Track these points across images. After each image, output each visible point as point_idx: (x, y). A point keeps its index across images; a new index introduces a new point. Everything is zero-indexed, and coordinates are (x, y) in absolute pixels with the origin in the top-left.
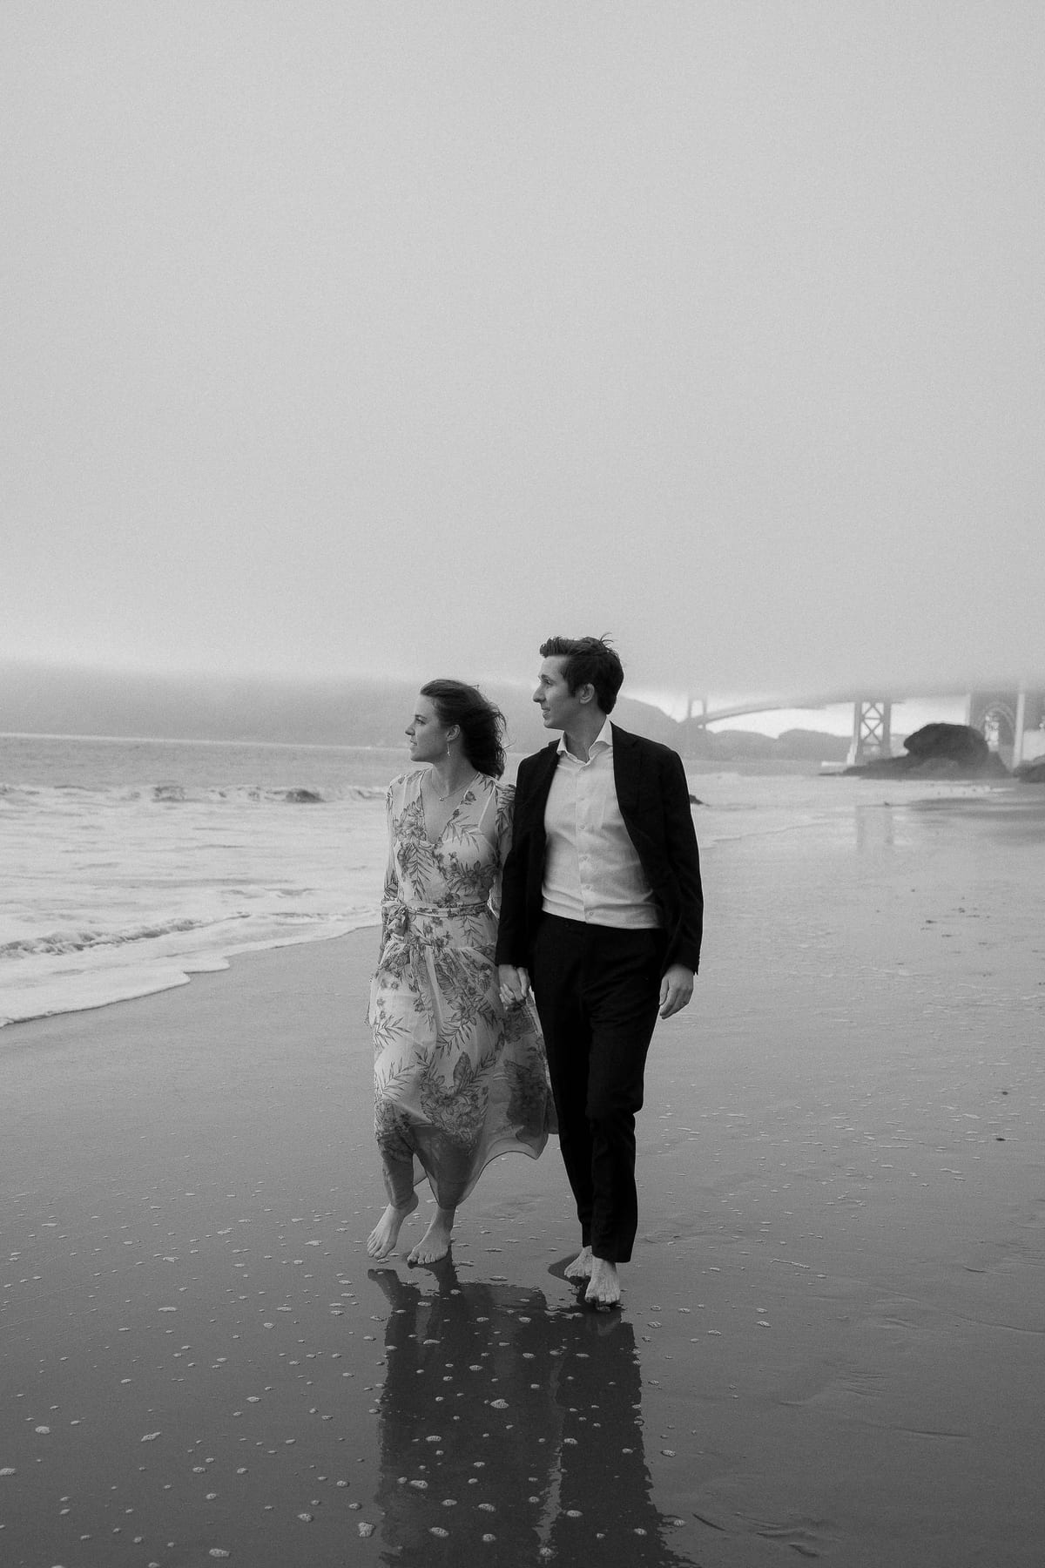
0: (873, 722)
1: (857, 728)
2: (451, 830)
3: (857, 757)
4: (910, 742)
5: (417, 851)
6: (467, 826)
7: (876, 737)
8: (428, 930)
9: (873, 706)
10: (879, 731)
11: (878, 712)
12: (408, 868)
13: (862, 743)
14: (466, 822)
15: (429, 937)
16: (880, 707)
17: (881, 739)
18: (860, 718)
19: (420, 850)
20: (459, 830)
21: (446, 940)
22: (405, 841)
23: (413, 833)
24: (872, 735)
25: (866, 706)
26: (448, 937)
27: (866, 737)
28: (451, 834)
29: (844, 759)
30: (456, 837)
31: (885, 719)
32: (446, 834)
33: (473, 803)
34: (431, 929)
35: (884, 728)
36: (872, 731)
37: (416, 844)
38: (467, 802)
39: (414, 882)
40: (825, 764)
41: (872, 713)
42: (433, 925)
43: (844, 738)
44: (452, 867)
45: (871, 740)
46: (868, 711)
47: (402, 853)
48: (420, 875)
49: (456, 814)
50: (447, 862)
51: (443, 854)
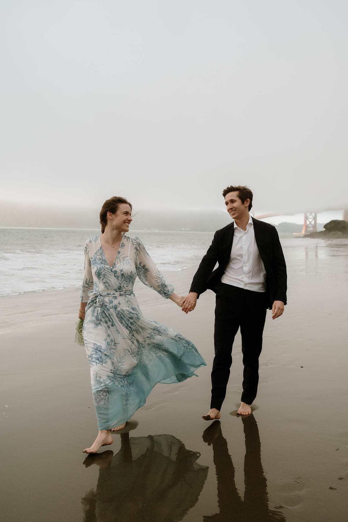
0: (311, 220)
1: (305, 222)
2: (119, 260)
3: (305, 232)
4: (326, 226)
5: (104, 270)
6: (125, 257)
7: (312, 224)
8: (111, 302)
9: (311, 214)
10: (313, 223)
11: (312, 216)
12: (101, 278)
13: (307, 227)
14: (123, 256)
15: (111, 305)
16: (313, 214)
17: (313, 225)
18: (306, 218)
19: (105, 269)
20: (122, 260)
21: (118, 305)
22: (99, 266)
23: (101, 263)
24: (310, 224)
25: (308, 214)
26: (119, 304)
27: (309, 224)
28: (119, 262)
29: (301, 232)
30: (122, 263)
31: (315, 219)
32: (116, 262)
33: (124, 247)
34: (112, 301)
35: (315, 221)
36: (310, 223)
37: (104, 267)
38: (122, 247)
39: (104, 283)
40: (294, 234)
41: (311, 217)
42: (113, 300)
43: (300, 225)
44: (121, 275)
45: (310, 225)
46: (309, 215)
47: (97, 271)
48: (106, 279)
49: (119, 253)
50: (119, 273)
51: (117, 270)
